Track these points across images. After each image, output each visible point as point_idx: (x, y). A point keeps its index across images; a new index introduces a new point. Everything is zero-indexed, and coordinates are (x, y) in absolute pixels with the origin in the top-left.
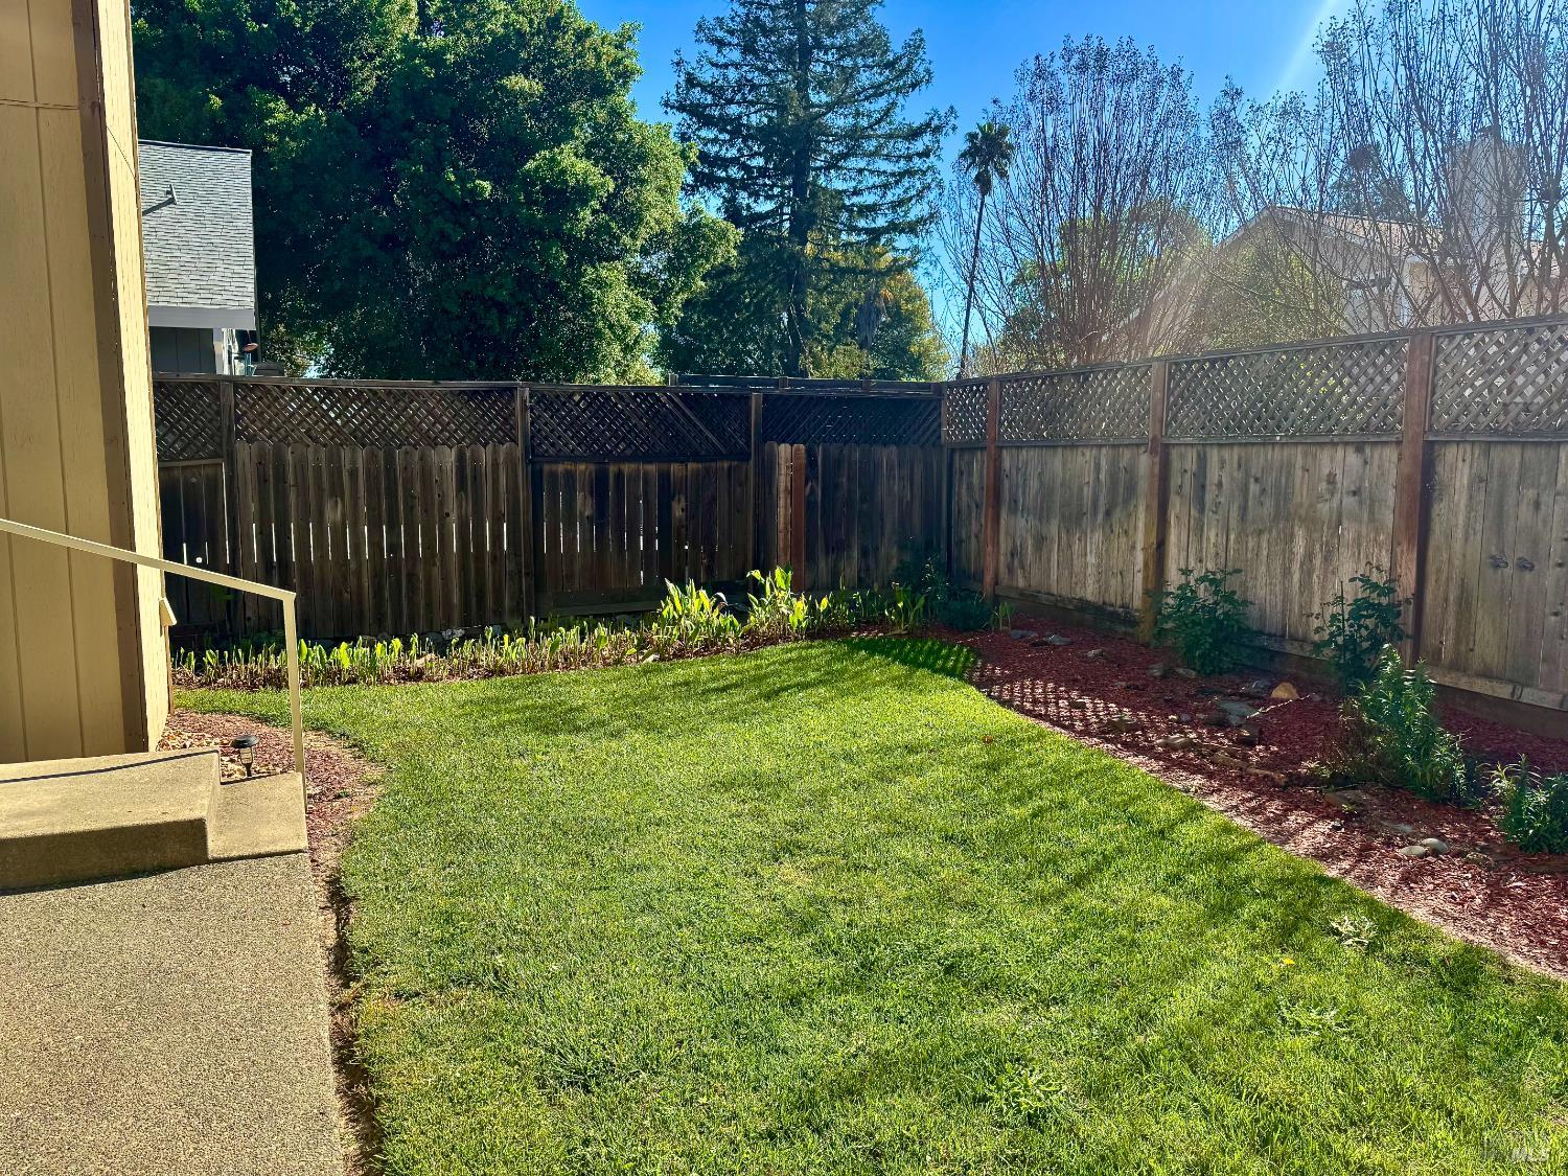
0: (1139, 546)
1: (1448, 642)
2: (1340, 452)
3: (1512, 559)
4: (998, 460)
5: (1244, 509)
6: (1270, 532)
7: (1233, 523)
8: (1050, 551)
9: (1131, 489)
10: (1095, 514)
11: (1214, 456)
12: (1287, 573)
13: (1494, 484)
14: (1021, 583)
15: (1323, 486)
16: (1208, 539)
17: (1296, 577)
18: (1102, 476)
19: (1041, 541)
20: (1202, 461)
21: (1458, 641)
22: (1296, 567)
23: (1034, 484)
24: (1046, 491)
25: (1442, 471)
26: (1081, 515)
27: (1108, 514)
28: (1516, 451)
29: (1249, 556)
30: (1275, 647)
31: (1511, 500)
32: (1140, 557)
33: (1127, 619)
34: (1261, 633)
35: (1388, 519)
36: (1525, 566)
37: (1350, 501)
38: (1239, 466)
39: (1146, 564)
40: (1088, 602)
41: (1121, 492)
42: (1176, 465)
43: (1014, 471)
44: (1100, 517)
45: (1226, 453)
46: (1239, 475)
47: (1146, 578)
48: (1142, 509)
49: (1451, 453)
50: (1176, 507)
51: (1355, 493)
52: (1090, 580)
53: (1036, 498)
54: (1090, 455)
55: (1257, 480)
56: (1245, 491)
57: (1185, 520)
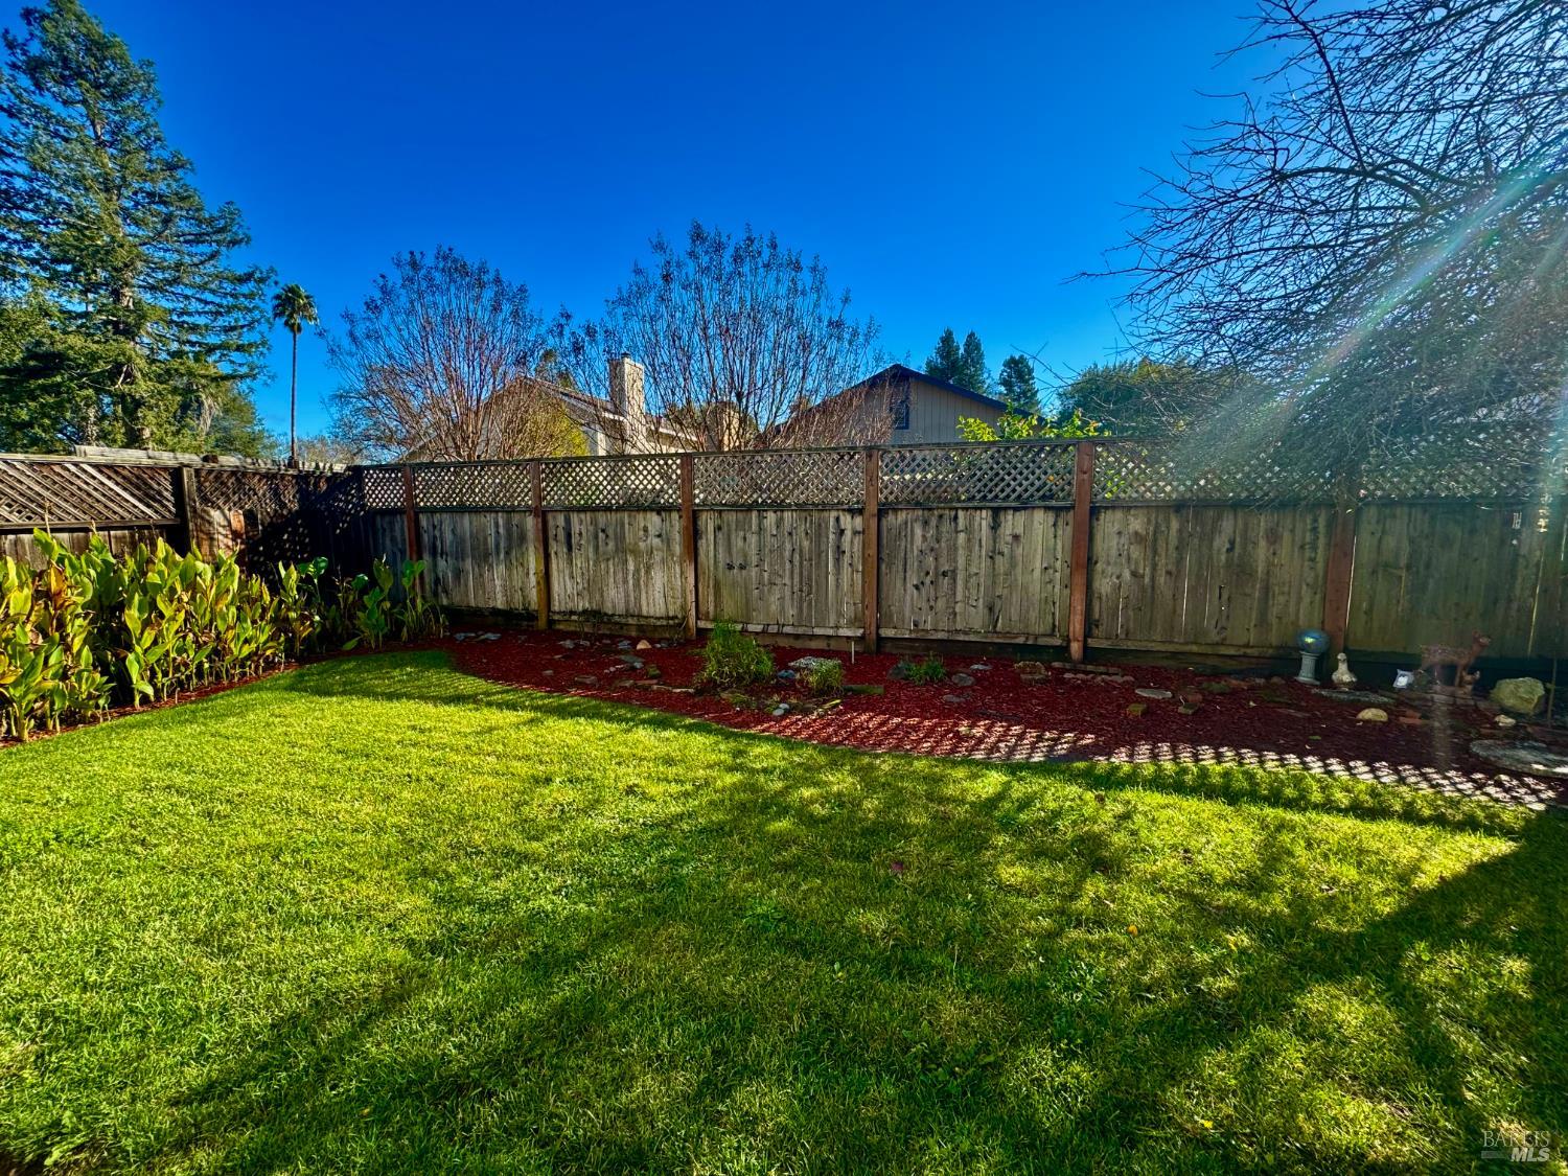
0: (532, 572)
1: (711, 609)
2: (649, 515)
3: (737, 563)
4: (417, 521)
5: (597, 548)
6: (614, 559)
7: (591, 555)
8: (467, 580)
9: (522, 538)
10: (498, 554)
11: (575, 517)
12: (625, 581)
13: (725, 529)
14: (445, 602)
15: (642, 533)
16: (576, 565)
17: (631, 582)
18: (501, 530)
19: (459, 574)
20: (568, 521)
21: (716, 607)
22: (630, 576)
23: (448, 537)
24: (459, 541)
25: (701, 523)
26: (487, 555)
27: (507, 553)
28: (734, 514)
29: (603, 573)
30: (623, 621)
31: (733, 537)
32: (533, 579)
33: (531, 616)
34: (613, 615)
35: (677, 549)
36: (742, 567)
37: (656, 541)
38: (591, 523)
39: (538, 583)
40: (499, 610)
41: (515, 540)
42: (551, 523)
43: (431, 528)
44: (502, 556)
45: (582, 516)
46: (591, 528)
47: (539, 592)
48: (531, 549)
49: (704, 516)
50: (553, 547)
51: (659, 536)
52: (499, 596)
53: (451, 546)
54: (490, 517)
55: (603, 531)
56: (596, 537)
57: (560, 555)
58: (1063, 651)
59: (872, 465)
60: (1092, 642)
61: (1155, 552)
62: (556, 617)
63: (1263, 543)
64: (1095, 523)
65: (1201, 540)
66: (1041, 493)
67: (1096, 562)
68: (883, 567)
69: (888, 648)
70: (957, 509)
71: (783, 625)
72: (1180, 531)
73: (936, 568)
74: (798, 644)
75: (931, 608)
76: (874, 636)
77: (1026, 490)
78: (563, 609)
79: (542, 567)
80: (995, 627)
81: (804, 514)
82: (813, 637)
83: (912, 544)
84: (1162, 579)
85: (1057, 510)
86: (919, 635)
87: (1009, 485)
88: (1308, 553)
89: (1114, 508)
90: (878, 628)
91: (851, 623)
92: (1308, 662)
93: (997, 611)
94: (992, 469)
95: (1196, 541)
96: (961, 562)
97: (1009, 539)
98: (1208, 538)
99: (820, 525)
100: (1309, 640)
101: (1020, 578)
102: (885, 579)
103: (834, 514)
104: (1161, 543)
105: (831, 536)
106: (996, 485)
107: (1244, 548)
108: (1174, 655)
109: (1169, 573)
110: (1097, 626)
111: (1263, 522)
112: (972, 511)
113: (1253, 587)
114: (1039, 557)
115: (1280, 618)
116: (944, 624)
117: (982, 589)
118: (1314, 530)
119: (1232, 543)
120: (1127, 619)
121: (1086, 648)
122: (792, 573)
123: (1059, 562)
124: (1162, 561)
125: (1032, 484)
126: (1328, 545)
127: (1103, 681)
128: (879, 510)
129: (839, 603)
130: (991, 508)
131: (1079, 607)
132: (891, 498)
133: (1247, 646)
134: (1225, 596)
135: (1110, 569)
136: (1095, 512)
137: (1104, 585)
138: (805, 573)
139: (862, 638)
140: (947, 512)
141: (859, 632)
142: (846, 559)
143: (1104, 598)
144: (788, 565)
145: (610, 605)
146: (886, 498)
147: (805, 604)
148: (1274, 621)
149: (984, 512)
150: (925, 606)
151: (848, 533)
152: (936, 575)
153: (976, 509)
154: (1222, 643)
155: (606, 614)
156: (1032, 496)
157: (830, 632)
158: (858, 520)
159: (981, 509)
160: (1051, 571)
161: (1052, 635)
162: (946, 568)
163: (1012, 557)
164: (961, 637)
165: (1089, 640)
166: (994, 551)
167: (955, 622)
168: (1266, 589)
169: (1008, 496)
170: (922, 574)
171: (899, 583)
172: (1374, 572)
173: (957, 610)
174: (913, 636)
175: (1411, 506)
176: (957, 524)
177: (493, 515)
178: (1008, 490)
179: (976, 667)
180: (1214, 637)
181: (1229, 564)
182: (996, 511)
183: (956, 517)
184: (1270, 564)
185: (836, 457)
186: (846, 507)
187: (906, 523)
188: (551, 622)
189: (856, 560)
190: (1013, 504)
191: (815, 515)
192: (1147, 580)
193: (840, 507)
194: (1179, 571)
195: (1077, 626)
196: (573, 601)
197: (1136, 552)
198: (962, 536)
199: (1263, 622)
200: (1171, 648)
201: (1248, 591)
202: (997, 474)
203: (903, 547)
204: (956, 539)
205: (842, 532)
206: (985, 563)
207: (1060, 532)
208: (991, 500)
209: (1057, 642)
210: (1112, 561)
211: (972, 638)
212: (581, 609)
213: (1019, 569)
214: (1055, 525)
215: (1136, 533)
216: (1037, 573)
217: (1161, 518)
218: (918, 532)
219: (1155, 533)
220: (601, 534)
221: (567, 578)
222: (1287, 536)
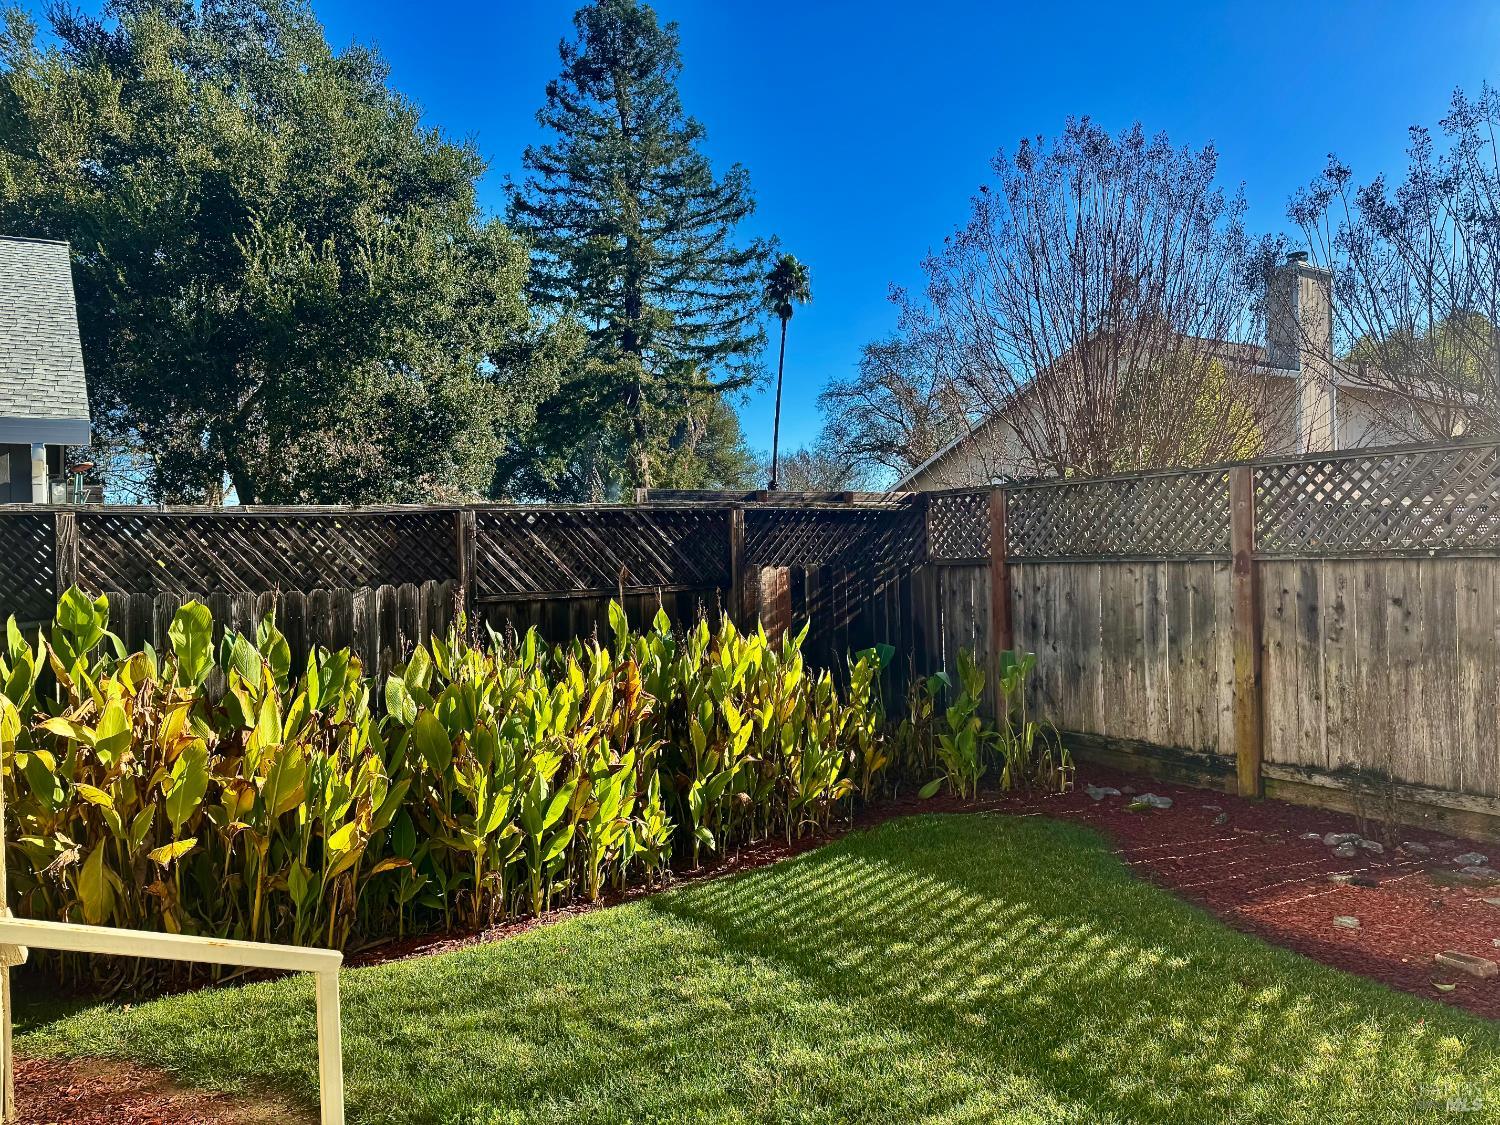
0: (1223, 679)
4: (1008, 577)
5: (1379, 636)
6: (1425, 663)
7: (1364, 653)
8: (1092, 685)
9: (1205, 615)
10: (1154, 641)
11: (1326, 575)
12: (1453, 713)
14: (1051, 718)
16: (1327, 671)
17: (1470, 718)
18: (1162, 597)
19: (1076, 672)
20: (1310, 581)
22: (1468, 706)
23: (1061, 606)
24: (1081, 615)
26: (1133, 641)
27: (1174, 641)
29: (1394, 691)
30: (1448, 802)
32: (1225, 694)
33: (1220, 765)
34: (1419, 785)
38: (1368, 585)
39: (1238, 702)
40: (1153, 746)
41: (1192, 617)
42: (1270, 584)
43: (1030, 592)
44: (1164, 644)
45: (1346, 571)
46: (1366, 596)
47: (1240, 721)
48: (1226, 636)
50: (1273, 632)
52: (1153, 719)
53: (1065, 622)
54: (1141, 572)
55: (1397, 602)
56: (1379, 614)
57: (1289, 648)
62: (1275, 774)
78: (1293, 759)
79: (1249, 670)
145: (1411, 764)
155: (1399, 781)
177: (1147, 569)
188: (1262, 781)
196: (1316, 744)
212: (1334, 763)
220: (1391, 610)
221: (1304, 697)
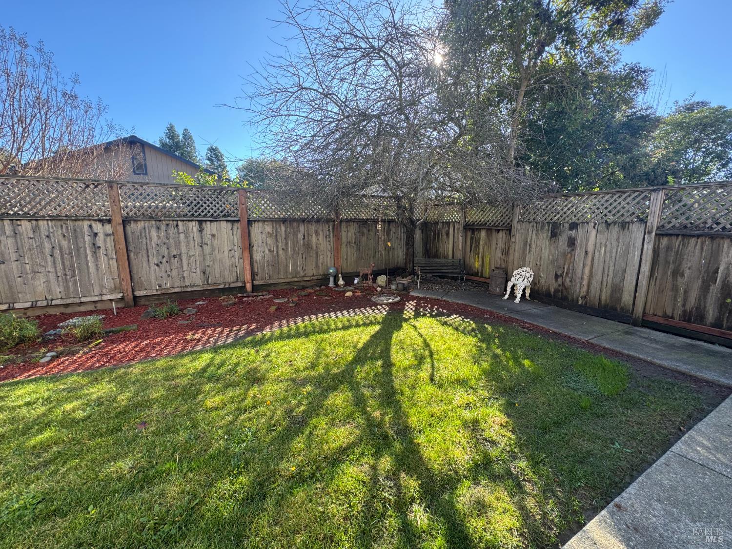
58: (242, 289)
59: (113, 193)
60: (255, 283)
61: (277, 241)
63: (314, 236)
64: (250, 228)
65: (293, 235)
66: (223, 213)
67: (253, 246)
68: (132, 255)
69: (143, 302)
70: (177, 221)
71: (52, 300)
72: (285, 231)
73: (169, 253)
74: (69, 310)
75: (169, 276)
76: (131, 296)
77: (215, 212)
80: (208, 281)
81: (59, 223)
82: (81, 304)
83: (151, 241)
84: (281, 252)
85: (233, 222)
86: (163, 292)
87: (206, 209)
88: (328, 239)
89: (258, 221)
90: (133, 291)
91: (112, 291)
92: (332, 279)
93: (207, 273)
94: (195, 200)
95: (292, 235)
96: (184, 249)
97: (210, 236)
98: (295, 234)
99: (75, 230)
100: (331, 271)
101: (218, 256)
102: (134, 262)
103: (86, 224)
104: (279, 237)
105: (87, 238)
106: (199, 209)
107: (308, 236)
108: (289, 283)
109: (283, 249)
110: (257, 275)
111: (313, 227)
112: (187, 222)
113: (313, 253)
114: (226, 245)
115: (322, 264)
116: (177, 284)
117: (198, 263)
118: (329, 230)
119: (304, 236)
120: (269, 270)
121: (253, 285)
122: (54, 263)
123: (236, 247)
124: (280, 244)
125: (218, 209)
126: (333, 236)
127: (260, 299)
128: (123, 221)
129: (100, 279)
130: (198, 221)
131: (248, 267)
132: (131, 214)
133: (313, 276)
134: (304, 257)
135: (259, 249)
136: (250, 223)
137: (257, 256)
138: (67, 263)
139: (122, 299)
140: (171, 222)
141: (120, 296)
142: (102, 251)
143: (258, 262)
144: (49, 259)
146: (127, 213)
147: (70, 284)
148: (320, 265)
149: (194, 223)
150: (165, 275)
151: (101, 236)
152: (170, 258)
153: (189, 221)
154: (305, 276)
156: (219, 215)
157: (96, 299)
158: (108, 228)
159: (192, 221)
160: (233, 251)
161: (237, 282)
162: (175, 253)
163: (212, 245)
164: (189, 289)
165: (254, 282)
166: (202, 243)
167: (184, 282)
168: (317, 253)
169: (206, 215)
170: (160, 257)
171: (145, 264)
172: (346, 245)
173: (185, 275)
174: (159, 292)
175: (354, 222)
176: (178, 229)
178: (205, 212)
179: (198, 303)
180: (302, 274)
181: (304, 245)
182: (201, 222)
183: (177, 226)
184: (317, 244)
185: (83, 186)
186: (96, 218)
187: (145, 228)
189: (110, 251)
190: (209, 219)
191: (70, 224)
192: (275, 253)
193: (91, 218)
194: (287, 248)
195: (248, 277)
197: (269, 241)
198: (182, 236)
199: (317, 266)
200: (288, 280)
201: (311, 255)
202: (199, 203)
203: (144, 243)
204: (179, 237)
205: (96, 234)
206: (198, 250)
207: (235, 233)
208: (197, 216)
209: (240, 284)
210: (260, 245)
211: (195, 289)
213: (216, 252)
214: (232, 229)
215: (269, 233)
216: (226, 253)
217: (277, 226)
218: (154, 233)
219: (276, 232)
222: (321, 233)
